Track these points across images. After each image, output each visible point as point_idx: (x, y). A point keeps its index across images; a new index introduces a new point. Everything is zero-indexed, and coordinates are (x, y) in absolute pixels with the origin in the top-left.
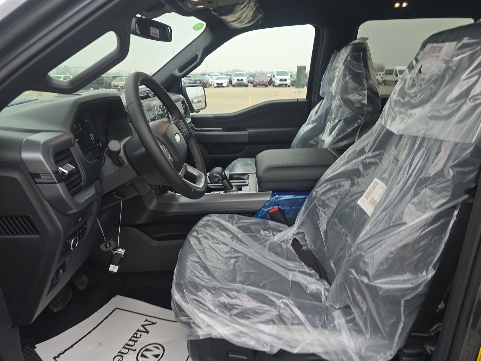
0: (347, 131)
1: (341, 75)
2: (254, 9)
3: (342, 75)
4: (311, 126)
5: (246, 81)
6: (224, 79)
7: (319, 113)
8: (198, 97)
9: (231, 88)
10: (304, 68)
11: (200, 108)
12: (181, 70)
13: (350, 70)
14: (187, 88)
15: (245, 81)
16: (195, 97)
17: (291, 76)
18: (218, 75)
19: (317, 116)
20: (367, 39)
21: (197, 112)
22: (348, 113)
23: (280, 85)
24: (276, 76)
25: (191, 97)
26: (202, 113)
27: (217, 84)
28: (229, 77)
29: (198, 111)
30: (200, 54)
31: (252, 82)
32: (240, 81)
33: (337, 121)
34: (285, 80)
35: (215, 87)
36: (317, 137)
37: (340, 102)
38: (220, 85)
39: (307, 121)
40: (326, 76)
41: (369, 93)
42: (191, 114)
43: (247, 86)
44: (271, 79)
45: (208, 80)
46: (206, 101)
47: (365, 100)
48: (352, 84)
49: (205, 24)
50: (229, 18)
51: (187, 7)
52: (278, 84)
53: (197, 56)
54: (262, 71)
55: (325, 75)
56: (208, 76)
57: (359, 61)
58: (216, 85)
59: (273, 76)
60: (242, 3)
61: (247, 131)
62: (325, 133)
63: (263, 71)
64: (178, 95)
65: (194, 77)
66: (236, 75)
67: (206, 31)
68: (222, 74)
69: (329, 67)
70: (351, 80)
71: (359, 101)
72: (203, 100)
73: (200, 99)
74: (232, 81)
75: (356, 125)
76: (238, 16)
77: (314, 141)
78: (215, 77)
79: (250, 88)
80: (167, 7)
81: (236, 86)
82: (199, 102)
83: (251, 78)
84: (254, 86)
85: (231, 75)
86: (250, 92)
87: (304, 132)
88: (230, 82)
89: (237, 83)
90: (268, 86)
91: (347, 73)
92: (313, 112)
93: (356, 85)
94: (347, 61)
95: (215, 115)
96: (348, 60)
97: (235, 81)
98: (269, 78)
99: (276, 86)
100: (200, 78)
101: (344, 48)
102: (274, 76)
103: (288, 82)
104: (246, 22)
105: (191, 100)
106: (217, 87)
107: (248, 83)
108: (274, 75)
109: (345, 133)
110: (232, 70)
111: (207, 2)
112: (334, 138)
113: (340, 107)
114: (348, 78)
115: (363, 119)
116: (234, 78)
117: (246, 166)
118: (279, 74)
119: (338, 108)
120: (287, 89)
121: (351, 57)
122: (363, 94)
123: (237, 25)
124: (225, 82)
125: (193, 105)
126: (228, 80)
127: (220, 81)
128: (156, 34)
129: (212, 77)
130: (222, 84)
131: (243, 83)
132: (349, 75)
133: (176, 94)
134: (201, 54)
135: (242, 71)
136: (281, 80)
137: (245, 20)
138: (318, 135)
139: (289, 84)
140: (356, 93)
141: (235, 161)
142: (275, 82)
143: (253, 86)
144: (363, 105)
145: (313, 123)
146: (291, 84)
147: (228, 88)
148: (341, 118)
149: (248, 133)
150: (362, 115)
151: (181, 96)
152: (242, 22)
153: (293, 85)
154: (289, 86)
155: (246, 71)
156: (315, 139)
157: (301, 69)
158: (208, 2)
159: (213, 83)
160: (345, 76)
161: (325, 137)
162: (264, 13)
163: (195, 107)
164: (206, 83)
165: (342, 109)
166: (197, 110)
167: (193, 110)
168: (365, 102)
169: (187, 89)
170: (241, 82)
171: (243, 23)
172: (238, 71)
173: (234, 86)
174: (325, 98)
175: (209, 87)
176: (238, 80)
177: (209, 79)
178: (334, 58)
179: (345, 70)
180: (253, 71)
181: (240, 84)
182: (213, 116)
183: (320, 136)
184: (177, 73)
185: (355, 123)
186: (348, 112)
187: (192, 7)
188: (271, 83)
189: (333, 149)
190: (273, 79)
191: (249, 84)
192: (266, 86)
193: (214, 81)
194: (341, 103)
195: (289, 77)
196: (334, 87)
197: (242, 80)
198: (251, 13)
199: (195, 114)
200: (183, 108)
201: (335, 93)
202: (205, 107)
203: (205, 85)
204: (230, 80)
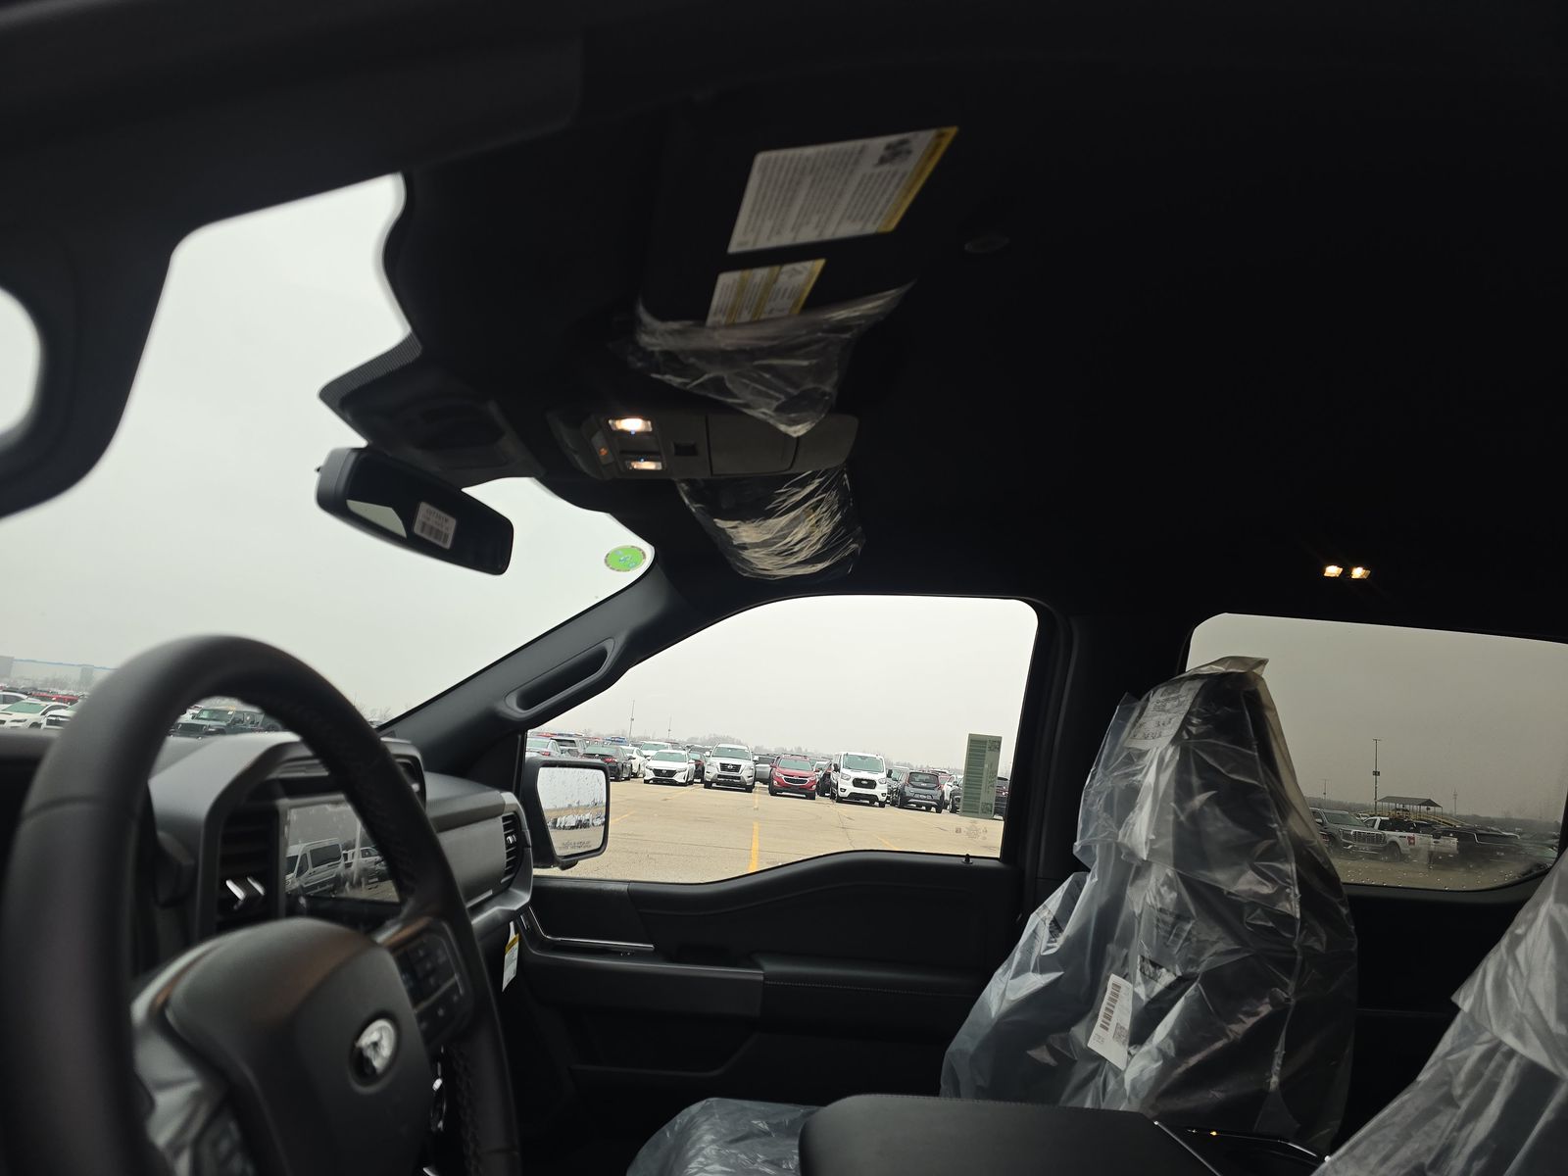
0: (1224, 1034)
1: (1168, 785)
2: (838, 516)
3: (1173, 784)
4: (1035, 981)
5: (750, 773)
6: (682, 759)
7: (1069, 929)
8: (579, 808)
9: (698, 790)
10: (995, 744)
11: (580, 851)
12: (528, 699)
13: (1204, 769)
14: (541, 770)
15: (745, 774)
16: (570, 805)
17: (889, 776)
18: (666, 748)
19: (1061, 939)
20: (1262, 662)
21: (564, 868)
22: (1217, 947)
23: (854, 799)
24: (843, 770)
25: (552, 807)
26: (585, 871)
27: (657, 772)
28: (697, 756)
29: (569, 862)
30: (613, 648)
31: (767, 777)
32: (730, 770)
33: (1166, 978)
34: (871, 784)
35: (646, 782)
36: (1063, 1035)
37: (1179, 894)
38: (664, 778)
39: (1017, 955)
40: (1098, 784)
41: (1300, 869)
42: (536, 872)
43: (749, 789)
44: (827, 775)
45: (630, 758)
46: (606, 824)
47: (1288, 898)
48: (1220, 827)
49: (649, 551)
50: (746, 533)
51: (591, 453)
52: (846, 794)
53: (602, 655)
54: (800, 749)
55: (1093, 778)
56: (630, 748)
57: (1242, 741)
58: (650, 775)
59: (833, 768)
60: (803, 484)
61: (758, 967)
62: (1099, 1021)
63: (803, 750)
64: (497, 792)
65: (588, 745)
66: (720, 753)
67: (651, 573)
68: (675, 745)
69: (1105, 752)
70: (1218, 811)
71: (1265, 904)
72: (599, 822)
73: (587, 816)
74: (703, 769)
75: (1265, 1009)
76: (778, 528)
77: (1053, 1052)
78: (652, 753)
79: (760, 796)
80: (509, 444)
81: (714, 785)
82: (581, 825)
83: (766, 768)
84: (773, 792)
85: (704, 750)
86: (757, 809)
87: (1005, 1006)
88: (699, 772)
89: (719, 776)
90: (817, 797)
91: (1195, 781)
92: (1039, 919)
93: (1242, 831)
94: (1189, 732)
95: (633, 886)
96: (1193, 730)
97: (712, 771)
98: (821, 773)
99: (840, 800)
100: (605, 751)
101: (1160, 691)
102: (837, 769)
103: (880, 791)
104: (801, 557)
105: (548, 817)
106: (656, 782)
107: (756, 780)
108: (836, 766)
109: (1219, 1045)
110: (707, 738)
111: (673, 450)
112: (1169, 1064)
113: (1181, 916)
114: (1200, 799)
115: (1292, 985)
116: (712, 759)
117: (742, 1144)
118: (854, 762)
119: (1170, 919)
120: (874, 812)
121: (1205, 721)
122: (1278, 871)
123: (766, 563)
124: (683, 768)
125: (554, 835)
126: (693, 766)
127: (665, 765)
128: (438, 534)
129: (645, 753)
130: (672, 773)
131: (739, 778)
132: (1205, 788)
133: (488, 788)
134: (617, 650)
135: (740, 743)
136: (857, 782)
137: (801, 550)
138: (1068, 1028)
139: (882, 799)
140: (1246, 865)
141: (695, 1108)
142: (840, 786)
143: (768, 792)
144: (1286, 920)
145: (1043, 965)
146: (888, 798)
147: (689, 788)
148: (1191, 970)
149: (762, 978)
150: (1287, 966)
151: (509, 798)
152: (788, 552)
153: (893, 804)
154: (882, 805)
155: (752, 747)
156: (1055, 1039)
157: (981, 748)
158: (677, 446)
159: (642, 769)
160: (1182, 790)
161: (1101, 1039)
162: (864, 541)
163: (561, 843)
164: (621, 768)
165: (1188, 927)
166: (566, 857)
167: (547, 857)
168: (1292, 907)
169: (544, 773)
170: (735, 774)
171: (792, 560)
172: (725, 741)
173: (708, 785)
174: (1095, 868)
175: (627, 779)
176: (724, 767)
177: (635, 755)
178: (1125, 718)
179: (1182, 768)
180: (771, 747)
181: (729, 781)
182: (624, 887)
183: (1078, 1031)
184: (512, 709)
185: (1260, 998)
186: (1221, 946)
187: (611, 460)
188: (826, 787)
189: (1171, 1119)
190: (834, 775)
191: (757, 784)
192: (811, 797)
193: (646, 763)
194: (1179, 900)
195: (884, 775)
196: (1141, 828)
197: (737, 768)
198: (826, 528)
199: (554, 871)
200: (509, 846)
201: (1152, 852)
202: (599, 849)
203: (614, 772)
204: (697, 766)
